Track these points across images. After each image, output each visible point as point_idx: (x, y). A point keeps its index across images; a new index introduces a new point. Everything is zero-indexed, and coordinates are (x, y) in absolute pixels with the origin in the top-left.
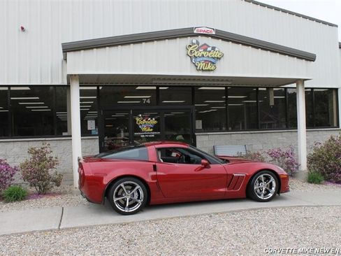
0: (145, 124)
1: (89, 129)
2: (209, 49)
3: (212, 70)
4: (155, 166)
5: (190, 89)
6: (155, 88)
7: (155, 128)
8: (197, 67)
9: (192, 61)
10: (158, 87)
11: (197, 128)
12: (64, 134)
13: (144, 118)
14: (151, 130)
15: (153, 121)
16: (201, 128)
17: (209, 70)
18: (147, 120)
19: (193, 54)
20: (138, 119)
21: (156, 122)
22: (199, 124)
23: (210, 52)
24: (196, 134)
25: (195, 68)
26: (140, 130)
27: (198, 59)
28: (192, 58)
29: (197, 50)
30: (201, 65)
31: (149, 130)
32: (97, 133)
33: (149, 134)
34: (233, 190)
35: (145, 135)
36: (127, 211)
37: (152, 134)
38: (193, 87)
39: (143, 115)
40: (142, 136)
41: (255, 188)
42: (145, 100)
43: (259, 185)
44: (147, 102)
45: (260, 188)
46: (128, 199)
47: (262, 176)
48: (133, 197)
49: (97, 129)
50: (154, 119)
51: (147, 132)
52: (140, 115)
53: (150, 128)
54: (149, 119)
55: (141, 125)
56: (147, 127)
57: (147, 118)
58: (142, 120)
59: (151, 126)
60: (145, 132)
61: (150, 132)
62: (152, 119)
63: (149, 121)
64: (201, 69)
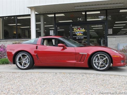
0: (79, 31)
4: (37, 47)
5: (105, 11)
7: (84, 33)
11: (109, 33)
13: (78, 28)
14: (82, 35)
15: (83, 30)
16: (112, 33)
18: (79, 30)
20: (75, 29)
21: (84, 30)
22: (110, 31)
24: (107, 37)
31: (81, 35)
33: (81, 37)
34: (79, 62)
35: (78, 37)
36: (22, 68)
37: (82, 37)
38: (106, 10)
39: (78, 27)
40: (77, 38)
41: (94, 62)
42: (79, 19)
43: (98, 61)
44: (80, 20)
45: (98, 62)
46: (23, 62)
47: (98, 55)
48: (26, 62)
49: (54, 35)
50: (83, 29)
51: (80, 36)
52: (76, 27)
53: (81, 34)
54: (81, 29)
55: (76, 32)
56: (80, 33)
57: (80, 28)
58: (77, 30)
59: (82, 33)
60: (79, 36)
61: (81, 36)
62: (82, 29)
63: (81, 30)
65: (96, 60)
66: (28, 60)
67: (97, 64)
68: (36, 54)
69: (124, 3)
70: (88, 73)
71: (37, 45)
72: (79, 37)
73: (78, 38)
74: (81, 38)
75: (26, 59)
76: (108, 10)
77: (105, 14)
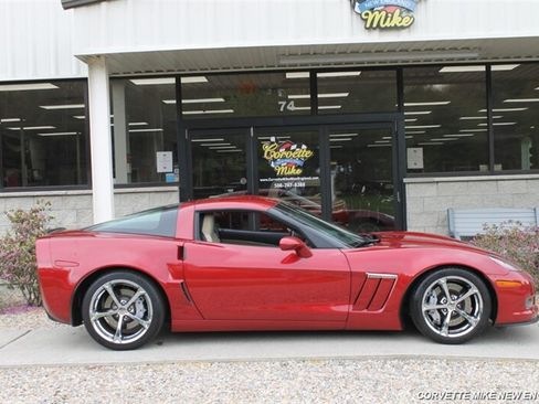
0: (284, 158)
1: (160, 170)
4: (181, 250)
6: (307, 75)
7: (308, 167)
8: (366, 20)
10: (313, 72)
11: (410, 166)
13: (281, 144)
14: (299, 171)
15: (304, 152)
16: (420, 165)
17: (396, 28)
18: (288, 149)
20: (267, 148)
21: (308, 154)
22: (415, 158)
24: (405, 180)
26: (273, 173)
27: (368, 4)
30: (376, 17)
31: (293, 171)
32: (177, 180)
33: (294, 182)
34: (365, 311)
35: (283, 182)
36: (117, 342)
37: (300, 181)
38: (399, 69)
39: (280, 139)
40: (277, 185)
41: (424, 309)
42: (284, 103)
43: (439, 303)
44: (288, 107)
45: (439, 310)
46: (121, 316)
47: (443, 281)
48: (134, 313)
49: (177, 171)
50: (304, 147)
51: (289, 176)
52: (273, 139)
53: (296, 168)
54: (294, 147)
55: (275, 160)
56: (289, 166)
57: (288, 145)
58: (276, 151)
59: (299, 163)
60: (284, 176)
61: (296, 176)
62: (299, 147)
63: (293, 151)
64: (375, 25)
65: (434, 300)
66: (140, 307)
67: (436, 316)
68: (180, 281)
69: (480, 49)
70: (412, 357)
71: (181, 244)
72: (287, 182)
73: (281, 185)
74: (295, 185)
75: (134, 304)
76: (404, 70)
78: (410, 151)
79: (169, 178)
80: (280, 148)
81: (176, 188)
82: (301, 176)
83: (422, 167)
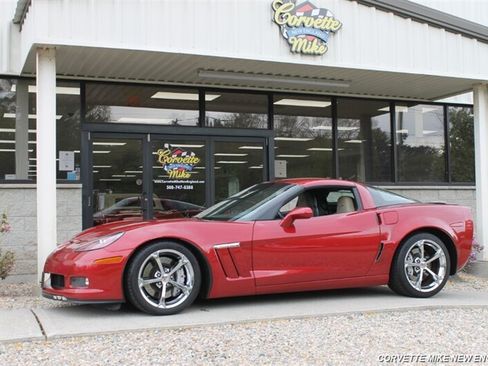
0: (176, 163)
1: (62, 168)
2: (315, 12)
3: (319, 54)
8: (291, 45)
9: (281, 33)
11: (277, 175)
12: (8, 177)
13: (174, 150)
14: (188, 176)
15: (193, 159)
17: (314, 54)
18: (179, 156)
19: (285, 21)
20: (161, 153)
21: (196, 160)
22: (281, 168)
23: (316, 18)
25: (287, 48)
27: (294, 32)
28: (282, 27)
29: (293, 13)
30: (300, 43)
31: (183, 175)
32: (78, 178)
33: (183, 184)
35: (174, 185)
37: (189, 184)
38: (270, 94)
39: (172, 145)
40: (169, 187)
49: (79, 170)
50: (193, 154)
51: (179, 179)
52: (166, 146)
53: (186, 172)
54: (184, 154)
55: (168, 164)
56: (180, 170)
57: (179, 152)
58: (169, 156)
59: (188, 168)
60: (175, 179)
61: (186, 179)
62: (189, 154)
63: (184, 157)
64: (299, 50)
72: (177, 184)
73: (172, 187)
74: (185, 188)
77: (266, 109)
78: (277, 162)
79: (70, 176)
80: (172, 153)
81: (80, 186)
82: (189, 179)
83: (285, 176)
